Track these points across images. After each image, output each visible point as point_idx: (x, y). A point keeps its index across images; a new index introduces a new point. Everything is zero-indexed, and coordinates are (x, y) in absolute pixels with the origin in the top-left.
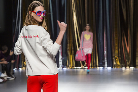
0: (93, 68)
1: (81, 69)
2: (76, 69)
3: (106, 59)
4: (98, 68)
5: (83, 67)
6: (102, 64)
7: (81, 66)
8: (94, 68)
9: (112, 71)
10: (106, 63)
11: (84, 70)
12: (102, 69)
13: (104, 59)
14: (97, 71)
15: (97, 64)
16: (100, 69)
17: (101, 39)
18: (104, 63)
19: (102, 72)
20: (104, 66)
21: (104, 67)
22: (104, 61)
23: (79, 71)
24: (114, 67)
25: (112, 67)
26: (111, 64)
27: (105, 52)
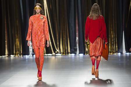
0: (64, 54)
1: (52, 56)
2: (47, 56)
3: (77, 45)
4: (70, 54)
5: (54, 54)
6: (74, 50)
7: (52, 53)
8: (66, 55)
9: (84, 58)
10: (78, 49)
11: (55, 58)
12: (74, 56)
13: (76, 46)
14: (68, 58)
15: (69, 51)
16: (72, 56)
17: (72, 25)
18: (76, 50)
19: (74, 59)
20: (75, 52)
21: (75, 54)
22: (75, 48)
23: (50, 58)
24: (86, 54)
25: (84, 54)
26: (83, 51)
27: (77, 38)
